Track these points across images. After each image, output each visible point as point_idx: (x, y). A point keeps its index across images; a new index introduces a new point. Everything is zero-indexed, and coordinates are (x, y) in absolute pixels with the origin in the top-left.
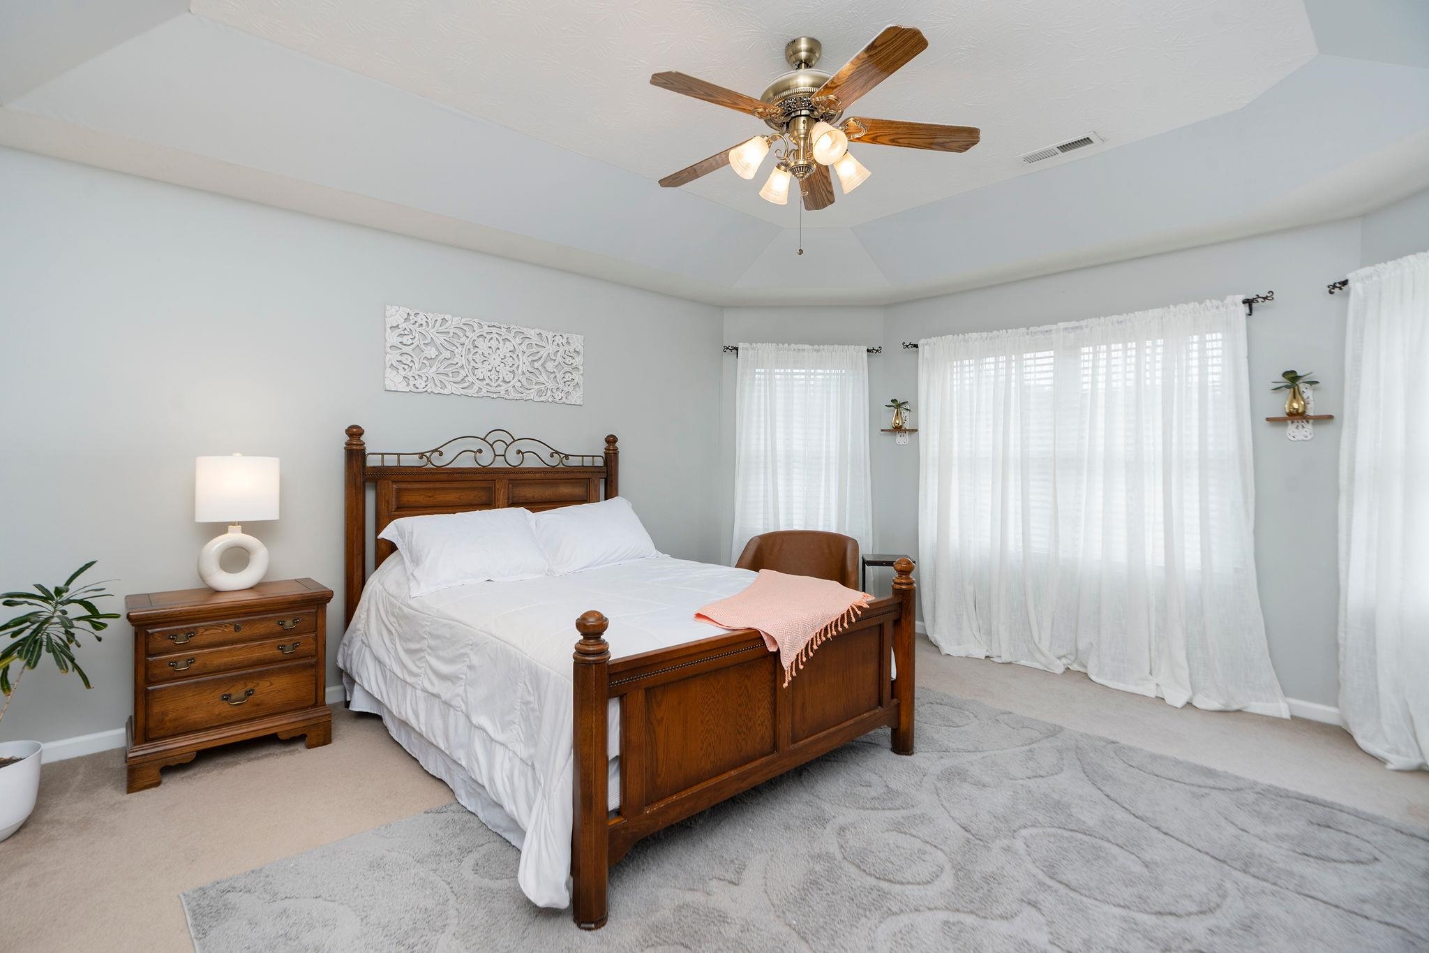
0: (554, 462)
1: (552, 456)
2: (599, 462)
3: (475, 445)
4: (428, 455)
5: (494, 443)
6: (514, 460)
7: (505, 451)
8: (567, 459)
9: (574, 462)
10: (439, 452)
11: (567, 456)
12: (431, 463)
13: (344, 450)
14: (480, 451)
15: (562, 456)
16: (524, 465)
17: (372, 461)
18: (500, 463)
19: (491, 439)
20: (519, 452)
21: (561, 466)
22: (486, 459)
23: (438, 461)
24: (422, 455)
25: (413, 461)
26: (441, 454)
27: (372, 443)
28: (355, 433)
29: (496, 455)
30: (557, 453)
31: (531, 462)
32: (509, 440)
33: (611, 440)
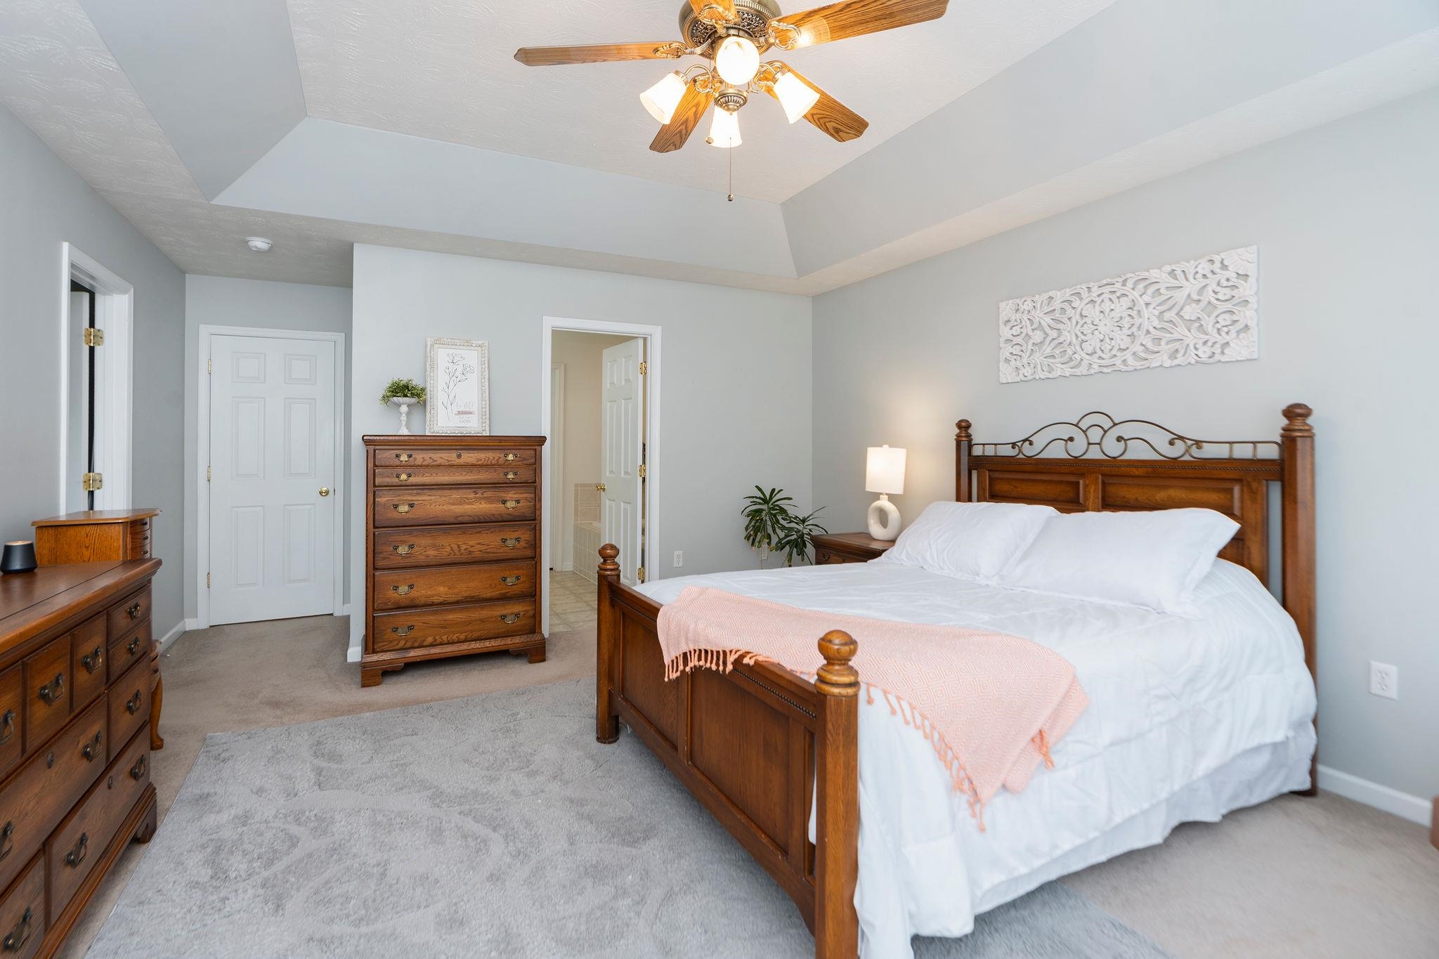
0: (1177, 451)
1: (1171, 443)
2: (1271, 452)
3: (1066, 432)
4: (1019, 444)
5: (1088, 429)
6: (1113, 449)
7: (1102, 439)
8: (1199, 447)
9: (1209, 452)
10: (1029, 441)
11: (1198, 443)
12: (1023, 454)
13: (955, 442)
14: (1071, 439)
15: (1190, 442)
16: (1126, 457)
17: (977, 451)
18: (1095, 454)
19: (1084, 425)
20: (1119, 439)
21: (1187, 458)
22: (1077, 449)
23: (1029, 451)
24: (1014, 445)
25: (1007, 451)
26: (1031, 443)
27: (978, 435)
28: (964, 426)
29: (1089, 444)
30: (1181, 438)
31: (1138, 452)
32: (1107, 424)
33: (1295, 413)
